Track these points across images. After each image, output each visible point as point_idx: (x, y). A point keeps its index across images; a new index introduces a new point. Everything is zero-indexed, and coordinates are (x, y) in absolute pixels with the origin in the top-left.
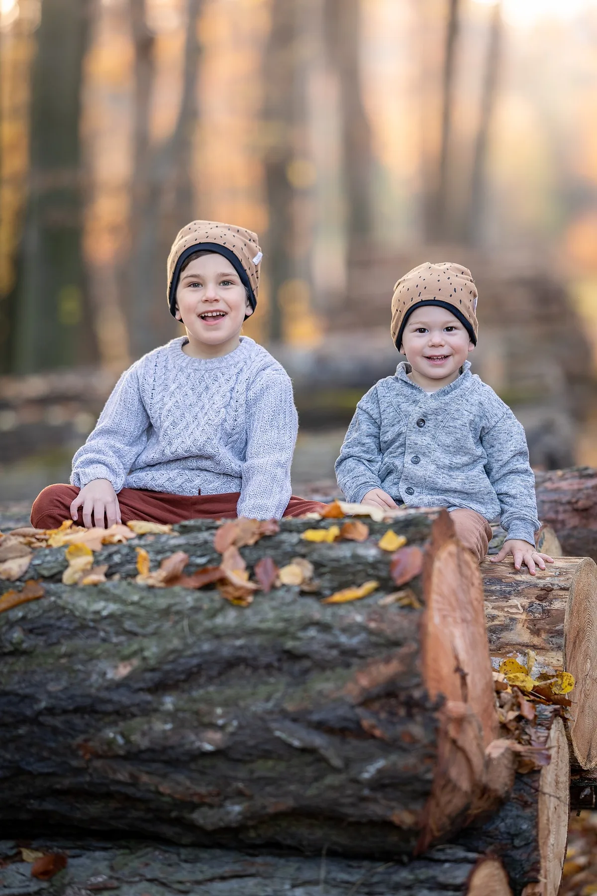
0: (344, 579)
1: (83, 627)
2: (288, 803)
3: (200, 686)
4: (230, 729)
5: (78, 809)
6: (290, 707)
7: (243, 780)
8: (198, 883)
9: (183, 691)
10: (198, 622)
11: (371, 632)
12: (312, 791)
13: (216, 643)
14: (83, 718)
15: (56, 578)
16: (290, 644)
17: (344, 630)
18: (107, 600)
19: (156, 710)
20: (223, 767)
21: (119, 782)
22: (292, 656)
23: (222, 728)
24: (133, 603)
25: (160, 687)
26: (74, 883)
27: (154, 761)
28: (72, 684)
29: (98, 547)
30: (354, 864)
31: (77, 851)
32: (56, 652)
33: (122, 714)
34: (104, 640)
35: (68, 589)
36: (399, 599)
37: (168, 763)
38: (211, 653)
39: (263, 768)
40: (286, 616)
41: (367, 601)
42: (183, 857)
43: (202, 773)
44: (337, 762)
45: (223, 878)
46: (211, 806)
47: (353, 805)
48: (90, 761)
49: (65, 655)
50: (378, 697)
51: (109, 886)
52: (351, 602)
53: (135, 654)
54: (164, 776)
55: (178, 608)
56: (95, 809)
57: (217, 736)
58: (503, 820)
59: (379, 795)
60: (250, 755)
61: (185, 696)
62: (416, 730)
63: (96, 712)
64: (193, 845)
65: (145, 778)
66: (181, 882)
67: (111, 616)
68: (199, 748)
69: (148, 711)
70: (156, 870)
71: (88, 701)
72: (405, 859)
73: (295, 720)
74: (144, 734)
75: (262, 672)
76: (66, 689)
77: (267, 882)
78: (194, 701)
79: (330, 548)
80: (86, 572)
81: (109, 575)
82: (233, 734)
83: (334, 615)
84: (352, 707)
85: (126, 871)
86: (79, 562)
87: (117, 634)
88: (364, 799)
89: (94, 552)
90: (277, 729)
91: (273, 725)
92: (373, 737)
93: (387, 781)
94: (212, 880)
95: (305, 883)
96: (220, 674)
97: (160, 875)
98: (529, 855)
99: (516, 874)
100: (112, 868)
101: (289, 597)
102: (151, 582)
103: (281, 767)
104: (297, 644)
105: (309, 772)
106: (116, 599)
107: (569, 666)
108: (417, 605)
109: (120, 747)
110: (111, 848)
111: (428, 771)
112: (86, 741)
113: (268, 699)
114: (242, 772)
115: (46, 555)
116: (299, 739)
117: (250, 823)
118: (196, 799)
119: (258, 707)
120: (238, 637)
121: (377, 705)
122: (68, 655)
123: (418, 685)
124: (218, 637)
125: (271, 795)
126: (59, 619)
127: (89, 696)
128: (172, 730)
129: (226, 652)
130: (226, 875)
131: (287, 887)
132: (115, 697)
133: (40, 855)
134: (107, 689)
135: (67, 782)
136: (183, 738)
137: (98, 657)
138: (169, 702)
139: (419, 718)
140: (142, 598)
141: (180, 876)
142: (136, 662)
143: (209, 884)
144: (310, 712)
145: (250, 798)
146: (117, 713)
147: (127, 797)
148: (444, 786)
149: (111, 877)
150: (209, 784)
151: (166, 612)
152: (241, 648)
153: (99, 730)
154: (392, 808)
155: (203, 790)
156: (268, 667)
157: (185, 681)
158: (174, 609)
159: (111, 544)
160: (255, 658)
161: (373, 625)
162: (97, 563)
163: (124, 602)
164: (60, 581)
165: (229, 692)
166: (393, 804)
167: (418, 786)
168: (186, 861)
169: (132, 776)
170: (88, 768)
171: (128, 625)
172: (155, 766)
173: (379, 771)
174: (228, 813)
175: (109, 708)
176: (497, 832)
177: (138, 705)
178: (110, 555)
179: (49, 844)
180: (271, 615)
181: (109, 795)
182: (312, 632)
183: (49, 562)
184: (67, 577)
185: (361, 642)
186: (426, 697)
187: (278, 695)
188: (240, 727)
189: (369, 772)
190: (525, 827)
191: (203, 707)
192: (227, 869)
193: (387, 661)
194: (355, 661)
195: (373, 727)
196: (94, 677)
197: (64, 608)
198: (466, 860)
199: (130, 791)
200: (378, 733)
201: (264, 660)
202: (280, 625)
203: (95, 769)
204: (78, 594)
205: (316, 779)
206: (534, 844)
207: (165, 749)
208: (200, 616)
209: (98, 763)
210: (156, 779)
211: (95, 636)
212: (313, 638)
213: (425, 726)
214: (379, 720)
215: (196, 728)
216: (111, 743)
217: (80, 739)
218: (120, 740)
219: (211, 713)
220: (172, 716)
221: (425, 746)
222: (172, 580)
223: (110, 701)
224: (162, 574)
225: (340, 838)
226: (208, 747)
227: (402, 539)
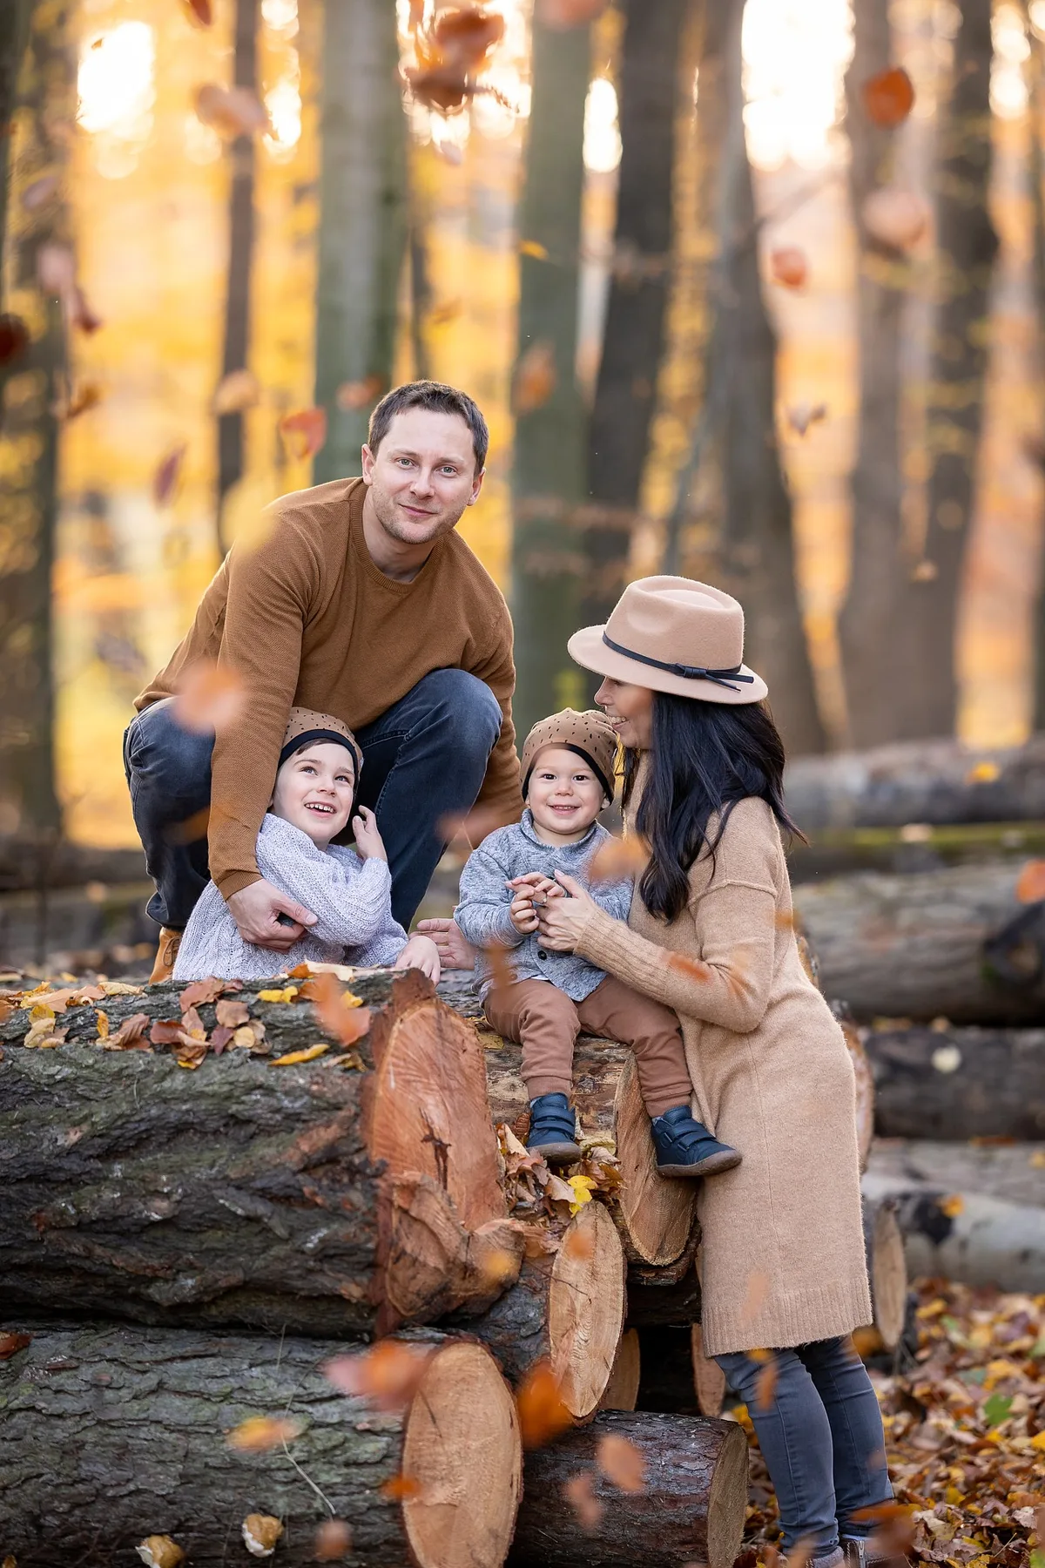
0: (296, 1041)
1: (39, 1092)
2: (237, 1277)
3: (149, 1153)
4: (176, 1197)
5: (39, 1286)
6: (233, 1174)
7: (193, 1252)
8: (157, 1362)
9: (133, 1158)
10: (146, 1086)
11: (313, 1096)
12: (259, 1263)
13: (163, 1106)
14: (37, 1188)
15: (18, 1041)
16: (234, 1108)
17: (286, 1094)
18: (62, 1064)
19: (106, 1178)
20: (173, 1236)
21: (74, 1255)
22: (237, 1121)
23: (168, 1196)
24: (87, 1067)
25: (110, 1154)
26: (33, 1363)
27: (107, 1232)
28: (24, 1152)
29: (62, 1009)
30: (318, 1344)
31: (45, 1332)
32: (9, 1118)
33: (74, 1182)
34: (58, 1106)
35: (28, 1052)
36: (344, 1062)
37: (123, 1234)
38: (158, 1118)
39: (213, 1238)
40: (231, 1079)
41: (311, 1064)
42: (148, 1337)
43: (154, 1244)
44: (281, 1232)
45: (184, 1358)
46: (166, 1281)
47: (300, 1277)
48: (44, 1232)
49: (16, 1121)
50: (319, 1164)
51: (67, 1366)
52: (295, 1065)
53: (85, 1118)
54: (117, 1248)
55: (129, 1071)
56: (55, 1285)
57: (164, 1205)
58: (511, 1308)
59: (326, 1267)
60: (199, 1225)
61: (134, 1163)
62: (356, 1197)
63: (49, 1181)
64: (158, 1325)
65: (98, 1251)
66: (139, 1362)
67: (64, 1080)
68: (148, 1217)
69: (99, 1179)
70: (118, 1350)
71: (41, 1169)
72: (366, 1337)
73: (239, 1188)
74: (93, 1203)
75: (210, 1137)
76: (18, 1156)
77: (227, 1361)
78: (143, 1168)
79: (286, 1008)
80: (47, 1034)
81: (68, 1039)
82: (178, 1202)
83: (278, 1078)
84: (295, 1174)
85: (88, 1350)
86: (41, 1024)
87: (71, 1099)
88: (310, 1271)
89: (57, 1014)
90: (222, 1198)
91: (217, 1193)
92: (317, 1205)
93: (332, 1252)
94: (171, 1360)
95: (264, 1363)
96: (169, 1140)
97: (119, 1354)
98: (538, 1345)
99: (525, 1367)
100: (73, 1348)
101: (238, 1060)
102: (108, 1045)
103: (230, 1237)
104: (241, 1107)
105: (257, 1243)
106: (72, 1063)
107: (624, 1147)
108: (361, 1067)
109: (71, 1216)
110: (78, 1329)
111: (369, 1240)
112: (39, 1211)
113: (212, 1167)
114: (192, 1244)
115: (11, 1017)
116: (243, 1208)
117: (206, 1299)
118: (148, 1272)
119: (203, 1174)
120: (185, 1102)
121: (320, 1172)
122: (22, 1121)
123: (358, 1151)
124: (165, 1101)
125: (220, 1267)
126: (15, 1083)
127: (41, 1164)
128: (121, 1197)
129: (173, 1117)
130: (187, 1354)
131: (245, 1366)
132: (66, 1164)
133: (7, 1336)
134: (58, 1156)
135: (24, 1256)
136: (132, 1207)
137: (49, 1123)
138: (118, 1170)
139: (359, 1185)
140: (96, 1062)
141: (140, 1357)
142: (85, 1128)
143: (169, 1363)
144: (253, 1179)
145: (202, 1270)
146: (70, 1181)
147: (86, 1273)
148: (397, 1259)
149: (71, 1357)
150: (161, 1257)
151: (118, 1075)
152: (188, 1111)
153: (52, 1200)
154: (340, 1281)
155: (155, 1263)
156: (216, 1132)
157: (135, 1147)
158: (126, 1072)
159: (78, 1005)
160: (202, 1123)
161: (315, 1088)
162: (59, 1025)
163: (79, 1066)
164: (22, 1044)
165: (175, 1158)
166: (341, 1276)
167: (360, 1257)
168: (150, 1342)
169: (86, 1248)
170: (43, 1240)
171: (81, 1089)
172: (109, 1237)
173: (321, 1240)
174: (182, 1287)
175: (62, 1176)
176: (505, 1321)
177: (88, 1172)
178: (74, 1017)
179: (18, 1325)
180: (218, 1078)
181: (67, 1271)
182: (256, 1096)
183: (13, 1025)
184: (28, 1040)
185: (302, 1106)
186: (367, 1162)
187: (222, 1161)
188: (185, 1195)
189: (313, 1242)
190: (531, 1315)
191: (149, 1174)
192: (189, 1350)
193: (328, 1125)
194: (300, 1125)
195: (315, 1194)
196: (46, 1143)
197: (20, 1073)
198: (431, 1340)
199: (87, 1264)
200: (319, 1200)
201: (212, 1125)
202: (226, 1088)
203: (50, 1242)
204: (36, 1059)
205: (265, 1250)
206: (542, 1334)
207: (116, 1219)
208: (150, 1080)
209: (52, 1235)
210: (110, 1252)
211: (50, 1101)
212: (257, 1101)
213: (364, 1192)
214: (320, 1188)
215: (144, 1196)
216: (63, 1212)
217: (33, 1210)
218: (72, 1211)
219: (156, 1180)
220: (120, 1183)
221: (364, 1214)
222: (129, 1043)
223: (60, 1169)
224: (119, 1036)
225: (300, 1316)
226: (157, 1217)
227: (359, 1000)
